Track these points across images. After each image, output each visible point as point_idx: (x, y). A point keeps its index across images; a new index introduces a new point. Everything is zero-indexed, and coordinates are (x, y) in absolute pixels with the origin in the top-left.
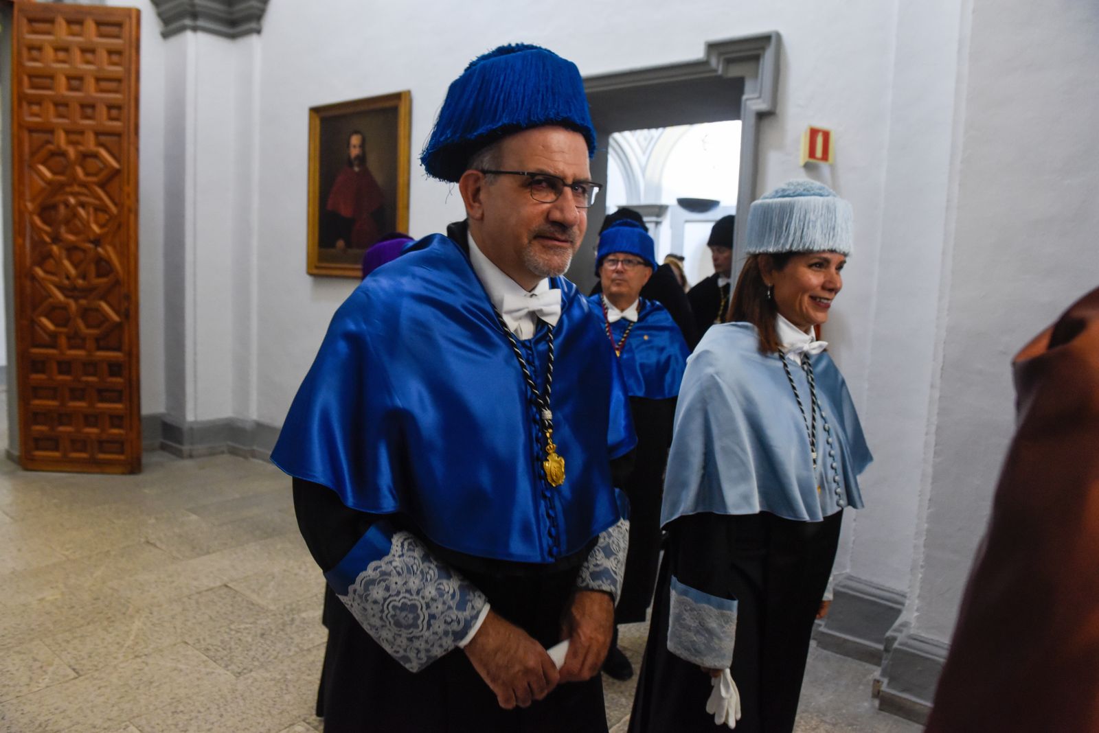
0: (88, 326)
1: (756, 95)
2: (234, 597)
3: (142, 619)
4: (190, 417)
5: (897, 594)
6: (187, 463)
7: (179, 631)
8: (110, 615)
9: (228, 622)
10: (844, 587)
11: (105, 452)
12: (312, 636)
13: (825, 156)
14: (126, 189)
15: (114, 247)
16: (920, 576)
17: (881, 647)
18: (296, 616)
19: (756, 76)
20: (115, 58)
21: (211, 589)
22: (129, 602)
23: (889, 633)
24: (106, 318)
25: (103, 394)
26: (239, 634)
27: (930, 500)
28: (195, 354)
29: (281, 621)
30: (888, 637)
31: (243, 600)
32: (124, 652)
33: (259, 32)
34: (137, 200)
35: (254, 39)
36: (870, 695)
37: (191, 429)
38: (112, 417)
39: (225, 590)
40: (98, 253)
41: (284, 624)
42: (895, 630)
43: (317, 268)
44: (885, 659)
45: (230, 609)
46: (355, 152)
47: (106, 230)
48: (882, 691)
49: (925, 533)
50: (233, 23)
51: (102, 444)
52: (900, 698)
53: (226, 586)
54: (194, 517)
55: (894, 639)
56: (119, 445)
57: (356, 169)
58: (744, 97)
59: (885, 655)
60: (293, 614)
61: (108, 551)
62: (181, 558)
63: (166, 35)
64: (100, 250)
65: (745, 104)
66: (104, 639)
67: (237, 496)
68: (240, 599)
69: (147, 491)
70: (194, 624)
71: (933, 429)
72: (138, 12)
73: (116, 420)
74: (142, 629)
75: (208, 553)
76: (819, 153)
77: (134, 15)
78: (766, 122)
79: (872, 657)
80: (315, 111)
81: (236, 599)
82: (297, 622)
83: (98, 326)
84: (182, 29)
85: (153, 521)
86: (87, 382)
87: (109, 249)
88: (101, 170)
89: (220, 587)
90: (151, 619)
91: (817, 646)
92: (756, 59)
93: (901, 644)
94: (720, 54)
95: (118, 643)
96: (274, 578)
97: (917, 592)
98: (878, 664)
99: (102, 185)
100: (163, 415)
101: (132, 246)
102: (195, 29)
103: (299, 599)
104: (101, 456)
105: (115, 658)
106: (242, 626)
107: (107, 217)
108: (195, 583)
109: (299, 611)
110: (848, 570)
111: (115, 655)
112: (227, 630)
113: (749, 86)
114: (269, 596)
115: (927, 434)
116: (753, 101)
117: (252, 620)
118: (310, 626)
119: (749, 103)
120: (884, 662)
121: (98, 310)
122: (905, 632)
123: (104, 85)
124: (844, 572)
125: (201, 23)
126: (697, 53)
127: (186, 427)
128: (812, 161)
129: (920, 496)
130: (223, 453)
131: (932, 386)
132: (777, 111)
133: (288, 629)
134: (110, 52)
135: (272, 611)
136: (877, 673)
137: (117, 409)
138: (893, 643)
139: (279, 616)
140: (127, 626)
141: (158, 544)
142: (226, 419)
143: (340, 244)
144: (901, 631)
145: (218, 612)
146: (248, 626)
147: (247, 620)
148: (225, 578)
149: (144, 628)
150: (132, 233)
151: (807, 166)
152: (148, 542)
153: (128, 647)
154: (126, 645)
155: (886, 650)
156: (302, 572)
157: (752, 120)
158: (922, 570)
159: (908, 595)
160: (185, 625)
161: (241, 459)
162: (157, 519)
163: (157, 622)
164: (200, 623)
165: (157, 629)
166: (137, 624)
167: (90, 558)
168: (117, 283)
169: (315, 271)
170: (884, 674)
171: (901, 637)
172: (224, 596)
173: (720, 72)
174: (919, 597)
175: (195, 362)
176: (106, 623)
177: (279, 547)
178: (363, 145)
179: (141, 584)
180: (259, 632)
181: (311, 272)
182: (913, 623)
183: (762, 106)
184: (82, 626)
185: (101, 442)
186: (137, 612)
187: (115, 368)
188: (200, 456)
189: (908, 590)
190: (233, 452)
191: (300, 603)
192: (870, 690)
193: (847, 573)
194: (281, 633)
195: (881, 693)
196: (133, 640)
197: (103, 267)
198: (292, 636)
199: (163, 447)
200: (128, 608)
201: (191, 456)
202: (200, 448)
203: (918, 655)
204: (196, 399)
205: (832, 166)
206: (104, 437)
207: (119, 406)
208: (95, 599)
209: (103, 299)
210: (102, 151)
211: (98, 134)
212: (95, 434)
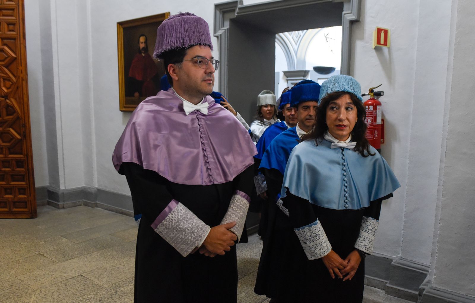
0: (4, 142)
1: (350, 12)
2: (85, 281)
3: (36, 296)
4: (62, 188)
5: (426, 266)
6: (62, 211)
7: (56, 301)
8: (19, 294)
9: (82, 295)
10: (398, 263)
11: (16, 208)
12: (126, 300)
13: (385, 44)
14: (20, 68)
15: (16, 99)
16: (436, 257)
17: (417, 293)
18: (118, 290)
19: (349, 1)
21: (73, 277)
22: (29, 286)
23: (421, 287)
24: (13, 137)
25: (15, 177)
26: (88, 301)
27: (440, 219)
28: (63, 155)
29: (110, 293)
30: (420, 289)
31: (90, 283)
34: (27, 74)
37: (63, 193)
38: (19, 189)
39: (81, 278)
40: (7, 102)
41: (111, 295)
42: (423, 285)
43: (125, 107)
44: (419, 300)
45: (83, 287)
46: (142, 46)
47: (10, 90)
49: (438, 236)
51: (15, 203)
53: (82, 276)
54: (64, 240)
55: (424, 289)
56: (24, 203)
57: (143, 55)
58: (344, 13)
59: (419, 297)
60: (117, 289)
61: (18, 260)
62: (58, 262)
64: (7, 101)
65: (344, 16)
67: (88, 228)
68: (88, 282)
69: (40, 227)
70: (64, 296)
73: (22, 190)
74: (36, 301)
75: (73, 259)
76: (382, 42)
78: (355, 26)
79: (413, 298)
80: (120, 24)
81: (87, 282)
82: (119, 293)
83: (9, 142)
85: (43, 242)
86: (5, 171)
87: (13, 100)
88: (6, 58)
89: (78, 276)
90: (41, 295)
91: (385, 293)
93: (426, 292)
96: (106, 270)
97: (435, 265)
98: (416, 302)
99: (7, 67)
100: (48, 186)
101: (25, 99)
103: (119, 281)
104: (15, 210)
106: (89, 297)
107: (11, 83)
108: (65, 275)
109: (120, 287)
110: (400, 255)
112: (82, 299)
113: (346, 6)
114: (104, 280)
115: (438, 186)
116: (348, 15)
117: (95, 293)
118: (126, 295)
119: (345, 15)
121: (9, 133)
122: (429, 285)
123: (5, 12)
124: (398, 256)
127: (60, 193)
128: (378, 45)
130: (81, 205)
131: (441, 161)
132: (360, 20)
133: (114, 297)
135: (105, 287)
137: (21, 185)
138: (423, 292)
139: (109, 290)
140: (28, 299)
141: (45, 255)
142: (82, 187)
143: (137, 94)
144: (427, 285)
145: (76, 290)
146: (93, 296)
147: (93, 294)
148: (81, 272)
149: (37, 300)
150: (25, 91)
151: (376, 49)
152: (40, 254)
155: (420, 295)
156: (122, 267)
157: (347, 25)
158: (437, 255)
159: (430, 267)
160: (59, 298)
161: (91, 208)
162: (45, 241)
163: (45, 296)
164: (68, 296)
165: (44, 300)
166: (34, 297)
167: (8, 264)
168: (18, 118)
169: (124, 109)
171: (427, 288)
172: (80, 281)
174: (435, 268)
175: (63, 158)
176: (16, 298)
177: (109, 254)
178: (146, 42)
179: (36, 277)
180: (98, 299)
181: (122, 109)
182: (433, 282)
183: (353, 17)
184: (3, 300)
185: (14, 203)
186: (34, 292)
187: (20, 163)
188: (69, 207)
189: (430, 264)
190: (86, 204)
191: (120, 283)
193: (399, 256)
194: (110, 299)
197: (10, 110)
198: (116, 300)
199: (49, 203)
200: (29, 289)
201: (63, 208)
202: (69, 203)
203: (435, 297)
204: (65, 178)
205: (389, 48)
206: (16, 200)
207: (23, 183)
208: (11, 286)
209: (10, 127)
210: (6, 48)
211: (3, 39)
212: (11, 198)
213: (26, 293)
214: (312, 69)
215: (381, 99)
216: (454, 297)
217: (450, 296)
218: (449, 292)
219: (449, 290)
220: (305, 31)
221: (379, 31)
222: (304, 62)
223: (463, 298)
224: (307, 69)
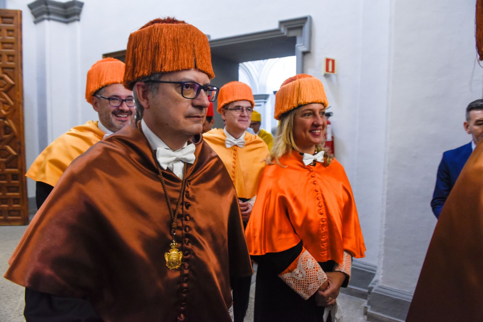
1: (302, 44)
5: (373, 267)
8: (8, 295)
11: (11, 216)
13: (333, 71)
14: (18, 93)
15: (13, 120)
16: (382, 259)
17: (367, 291)
19: (301, 35)
20: (10, 33)
23: (370, 285)
24: (10, 153)
25: (10, 188)
27: (385, 224)
30: (370, 287)
32: (14, 314)
33: (79, 20)
34: (23, 98)
35: (76, 24)
36: (363, 313)
38: (14, 199)
42: (373, 284)
47: (8, 112)
48: (368, 312)
49: (384, 239)
50: (67, 16)
51: (10, 212)
52: (376, 315)
55: (372, 288)
56: (18, 212)
58: (297, 45)
59: (369, 295)
63: (36, 22)
64: (6, 122)
65: (297, 48)
66: (5, 307)
71: (385, 192)
72: (21, 12)
73: (16, 200)
76: (330, 69)
77: (19, 14)
78: (307, 56)
79: (363, 296)
80: (105, 55)
83: (6, 157)
84: (43, 19)
86: (2, 184)
87: (10, 121)
88: (5, 85)
92: (301, 28)
93: (375, 290)
94: (285, 26)
95: (11, 309)
97: (381, 266)
98: (366, 299)
99: (6, 92)
101: (21, 120)
102: (49, 19)
104: (10, 218)
105: (10, 317)
107: (9, 106)
111: (10, 315)
113: (298, 40)
115: (383, 195)
116: (300, 47)
120: (369, 298)
121: (6, 150)
122: (377, 284)
123: (6, 45)
125: (52, 16)
126: (275, 26)
128: (327, 73)
129: (381, 222)
131: (384, 173)
132: (312, 51)
134: (8, 31)
136: (365, 303)
137: (16, 195)
138: (372, 290)
144: (375, 284)
150: (21, 113)
151: (326, 76)
153: (17, 311)
154: (16, 310)
155: (369, 293)
157: (300, 55)
158: (383, 256)
159: (378, 267)
168: (14, 137)
170: (369, 303)
171: (375, 287)
173: (285, 34)
174: (382, 268)
176: (6, 299)
182: (381, 281)
183: (305, 49)
187: (15, 177)
189: (378, 265)
192: (362, 311)
195: (368, 313)
196: (19, 307)
197: (7, 129)
203: (383, 295)
205: (336, 75)
206: (11, 208)
207: (17, 194)
208: (2, 288)
209: (8, 144)
210: (6, 77)
211: (3, 68)
212: (6, 207)
213: (16, 294)
214: (272, 93)
215: (330, 119)
216: (400, 295)
217: (396, 294)
218: (395, 290)
219: (395, 288)
220: (265, 60)
221: (328, 60)
222: (265, 87)
223: (408, 295)
224: (267, 93)
